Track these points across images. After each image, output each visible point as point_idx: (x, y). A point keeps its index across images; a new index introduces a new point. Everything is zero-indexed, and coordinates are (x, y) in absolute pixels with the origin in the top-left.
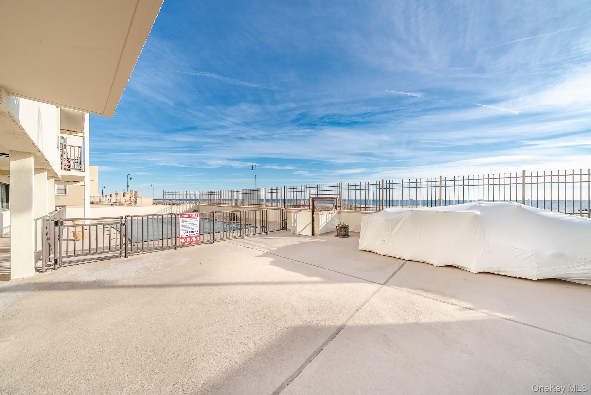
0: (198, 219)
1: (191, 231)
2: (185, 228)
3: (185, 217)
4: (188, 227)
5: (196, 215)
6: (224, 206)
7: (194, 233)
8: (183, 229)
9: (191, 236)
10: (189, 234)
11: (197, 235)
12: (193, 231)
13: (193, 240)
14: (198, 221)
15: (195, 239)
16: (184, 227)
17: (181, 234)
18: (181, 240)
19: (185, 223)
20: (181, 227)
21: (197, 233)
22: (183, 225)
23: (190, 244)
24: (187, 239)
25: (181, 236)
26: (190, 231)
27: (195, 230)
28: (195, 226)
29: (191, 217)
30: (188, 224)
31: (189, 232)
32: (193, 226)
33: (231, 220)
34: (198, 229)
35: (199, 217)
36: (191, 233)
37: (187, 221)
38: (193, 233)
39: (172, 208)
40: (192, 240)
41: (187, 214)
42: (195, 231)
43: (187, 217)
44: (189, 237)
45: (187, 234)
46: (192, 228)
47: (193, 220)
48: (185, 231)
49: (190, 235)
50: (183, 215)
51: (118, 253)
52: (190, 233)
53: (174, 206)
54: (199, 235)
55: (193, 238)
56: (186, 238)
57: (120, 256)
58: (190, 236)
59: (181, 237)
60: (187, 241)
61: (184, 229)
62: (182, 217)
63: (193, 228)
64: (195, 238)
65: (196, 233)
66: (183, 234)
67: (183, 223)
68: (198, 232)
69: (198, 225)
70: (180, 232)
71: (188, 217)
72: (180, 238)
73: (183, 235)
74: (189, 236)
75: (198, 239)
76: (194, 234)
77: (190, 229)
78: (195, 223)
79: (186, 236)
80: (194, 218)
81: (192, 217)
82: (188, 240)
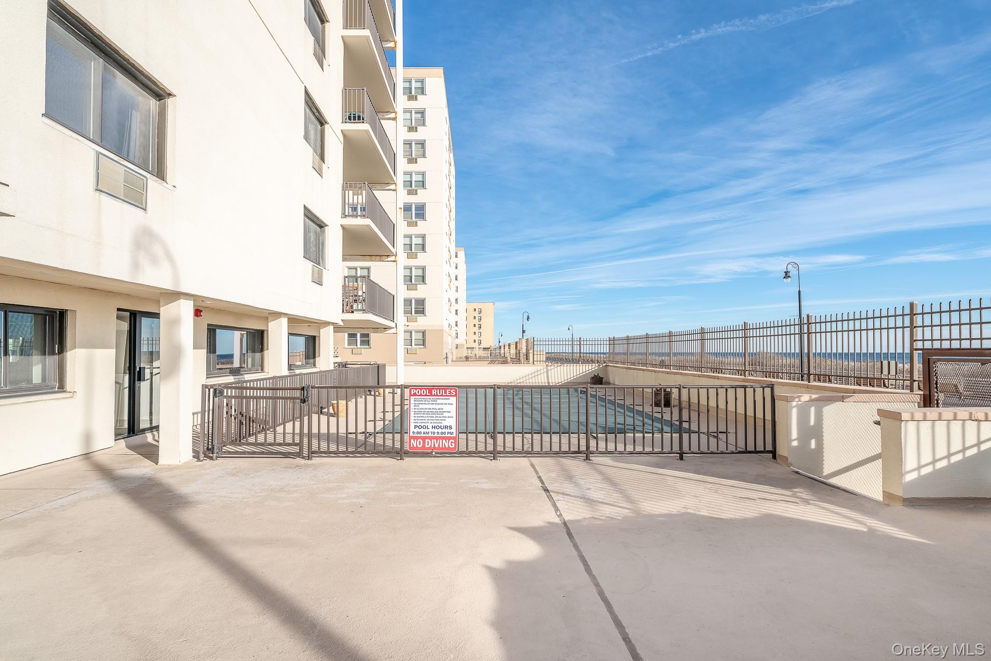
0: (453, 400)
1: (436, 425)
2: (421, 418)
3: (421, 395)
4: (429, 416)
5: (448, 392)
6: (652, 371)
7: (443, 431)
8: (417, 418)
9: (436, 435)
10: (431, 430)
11: (449, 435)
12: (440, 425)
13: (441, 446)
14: (452, 404)
15: (446, 444)
16: (420, 415)
17: (412, 429)
18: (412, 441)
19: (421, 406)
20: (412, 414)
21: (449, 431)
22: (417, 410)
23: (434, 453)
24: (427, 440)
25: (414, 433)
26: (434, 425)
27: (444, 423)
28: (445, 414)
29: (435, 395)
30: (428, 410)
31: (430, 426)
32: (441, 416)
33: (657, 404)
34: (452, 422)
35: (456, 395)
36: (436, 431)
37: (427, 402)
38: (440, 431)
39: (550, 372)
40: (437, 446)
41: (426, 389)
42: (446, 427)
43: (426, 395)
44: (431, 438)
45: (426, 430)
46: (438, 418)
47: (439, 401)
48: (422, 425)
49: (434, 433)
50: (416, 389)
51: (296, 449)
52: (433, 430)
53: (552, 367)
54: (454, 435)
55: (441, 441)
56: (424, 439)
57: (299, 455)
58: (432, 435)
59: (411, 434)
60: (427, 446)
61: (419, 418)
62: (415, 395)
63: (440, 419)
64: (444, 441)
65: (446, 431)
66: (417, 430)
67: (417, 408)
68: (454, 430)
69: (453, 414)
70: (411, 423)
71: (428, 394)
72: (411, 438)
73: (418, 433)
74: (430, 435)
75: (453, 444)
76: (442, 433)
77: (432, 421)
78: (446, 408)
79: (424, 435)
80: (443, 397)
81: (437, 395)
82: (429, 444)
